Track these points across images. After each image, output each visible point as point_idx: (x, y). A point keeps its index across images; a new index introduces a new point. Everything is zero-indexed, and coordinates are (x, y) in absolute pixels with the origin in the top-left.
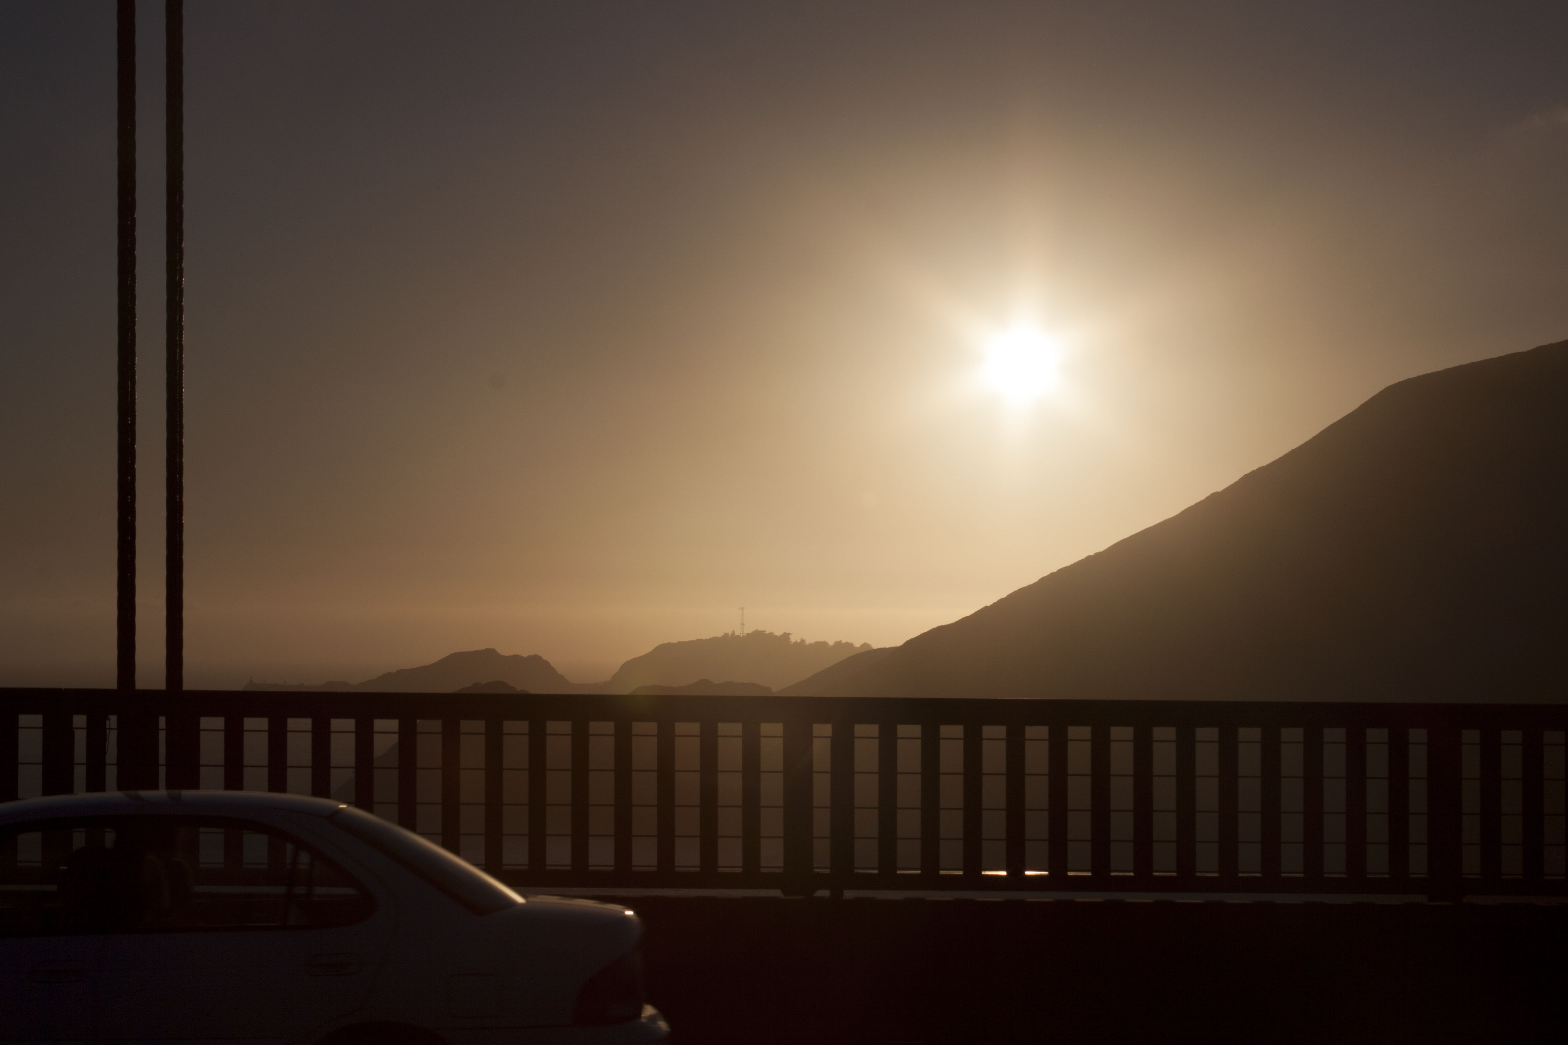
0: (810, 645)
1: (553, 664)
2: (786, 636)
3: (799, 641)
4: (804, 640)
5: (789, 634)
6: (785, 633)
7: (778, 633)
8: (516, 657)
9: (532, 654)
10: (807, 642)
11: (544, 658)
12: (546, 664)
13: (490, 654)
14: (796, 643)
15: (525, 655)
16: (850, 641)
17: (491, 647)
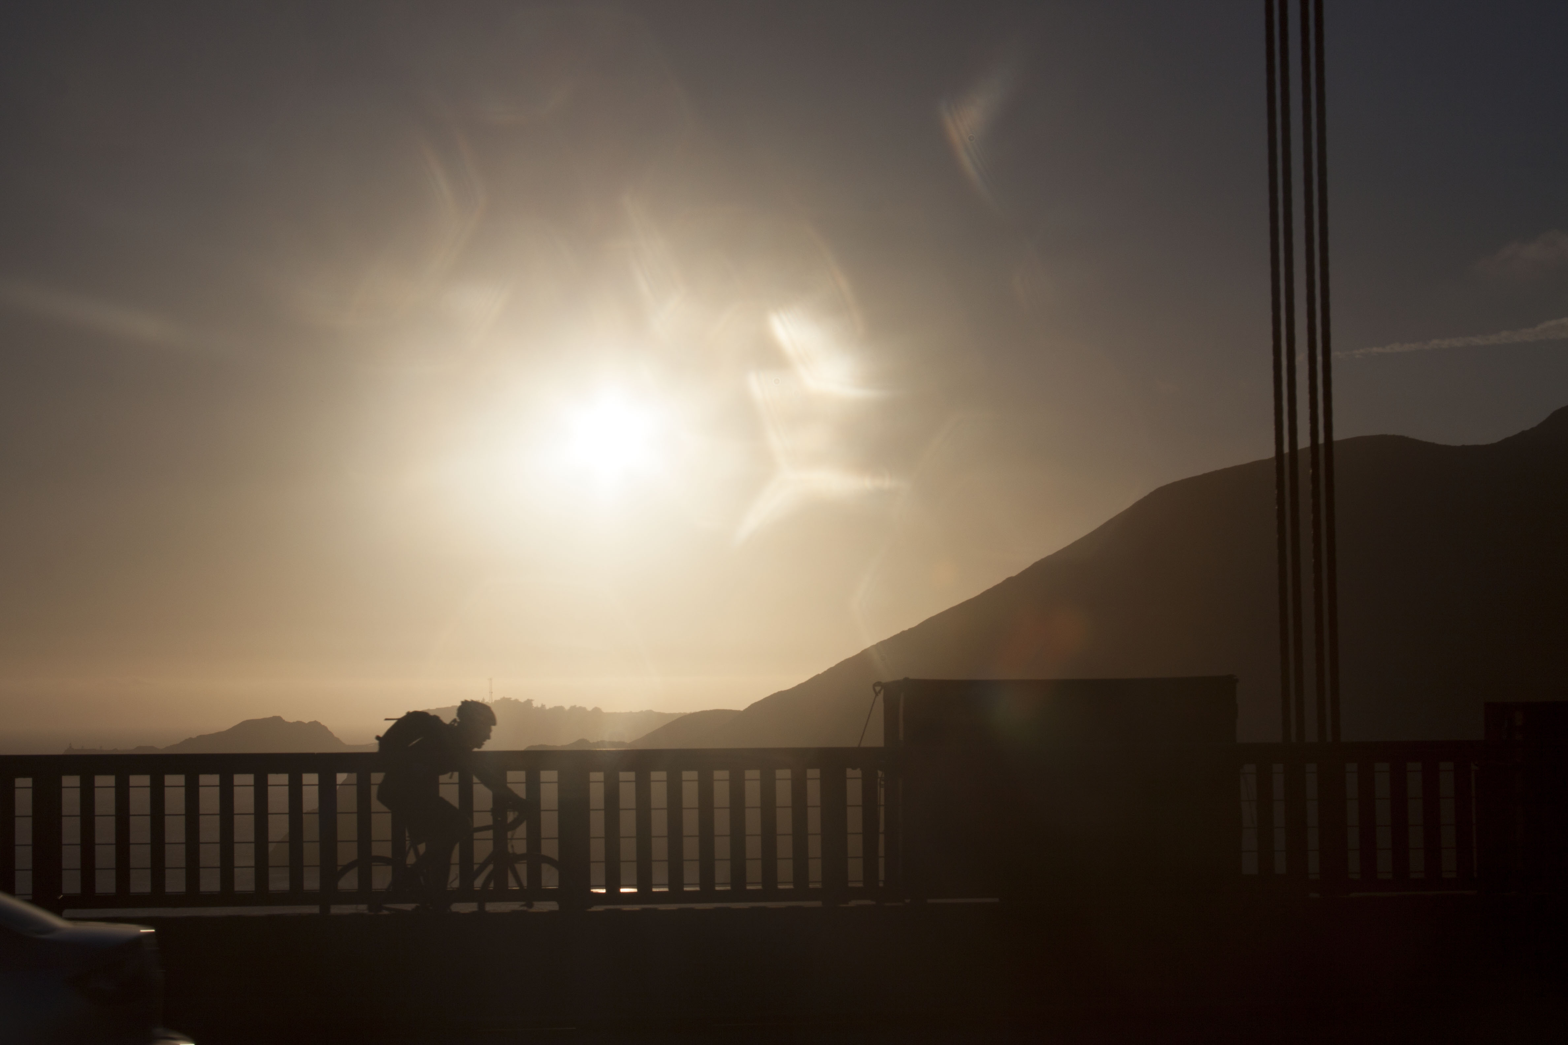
0: (550, 709)
1: (330, 729)
2: (529, 702)
3: (539, 706)
4: (544, 705)
5: (532, 700)
6: (528, 700)
7: (522, 700)
8: (299, 724)
9: (313, 720)
10: (547, 707)
11: (323, 723)
12: (324, 728)
13: (277, 720)
14: (537, 708)
15: (306, 721)
16: (583, 706)
17: (277, 715)
